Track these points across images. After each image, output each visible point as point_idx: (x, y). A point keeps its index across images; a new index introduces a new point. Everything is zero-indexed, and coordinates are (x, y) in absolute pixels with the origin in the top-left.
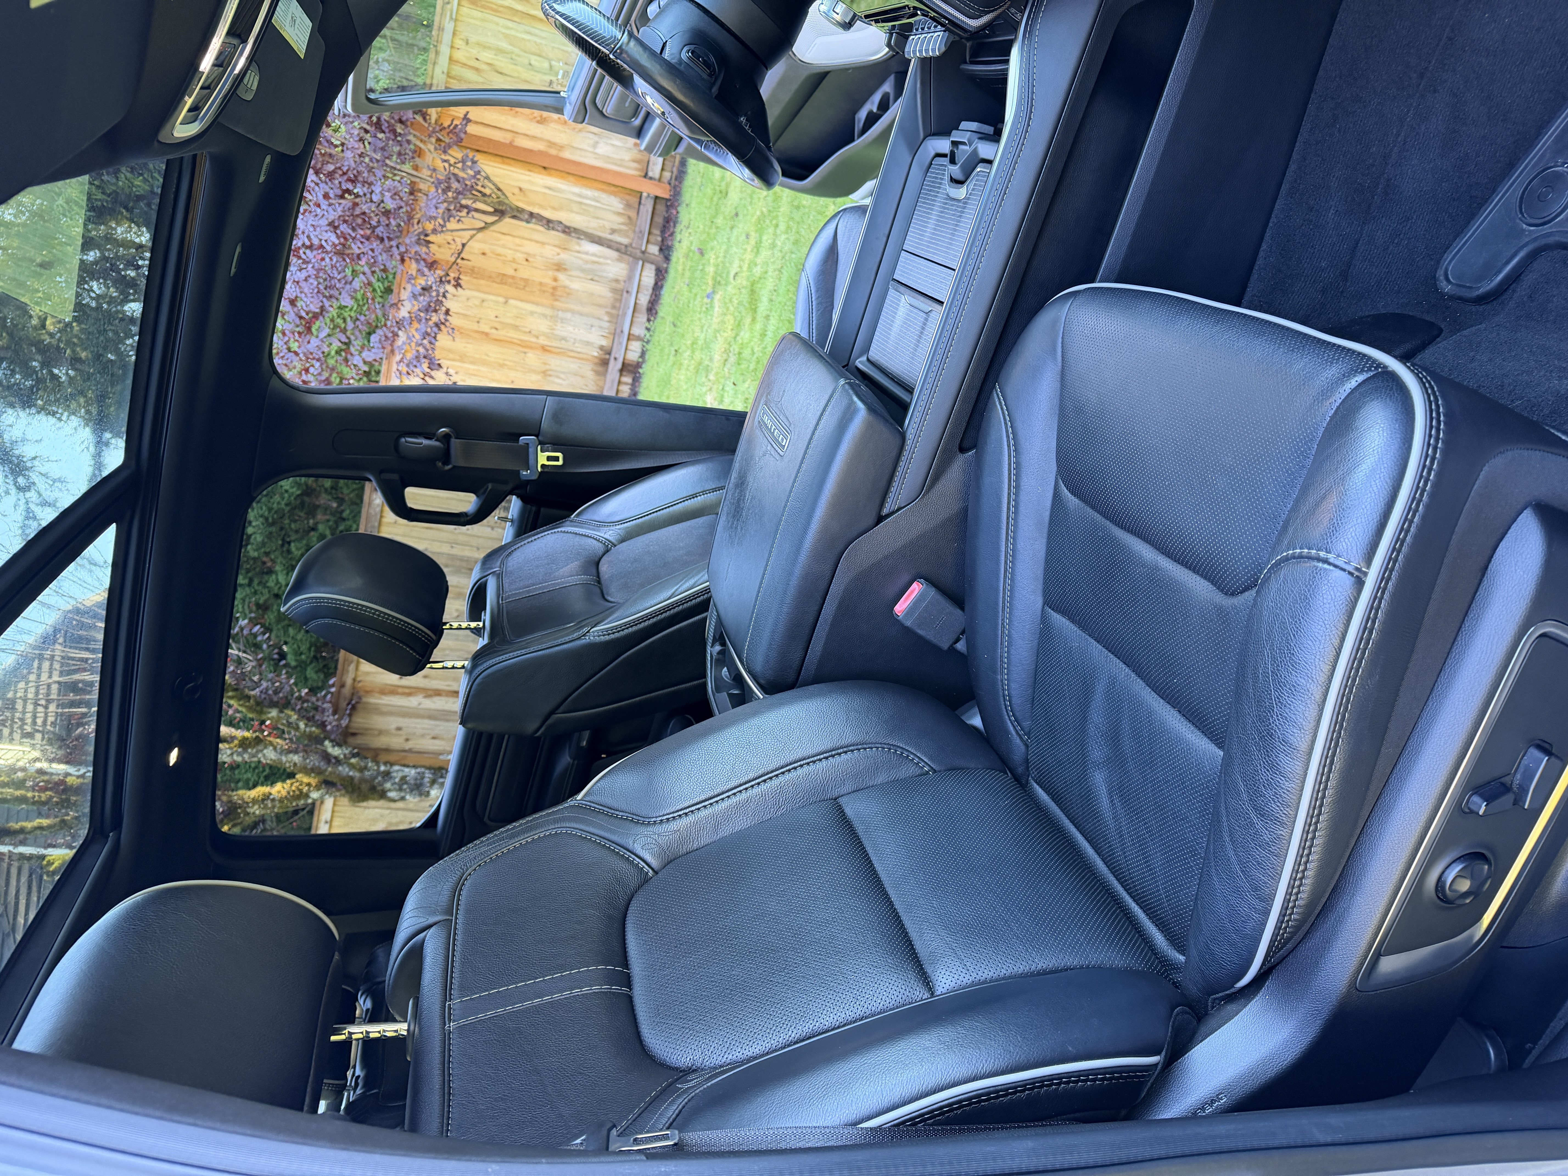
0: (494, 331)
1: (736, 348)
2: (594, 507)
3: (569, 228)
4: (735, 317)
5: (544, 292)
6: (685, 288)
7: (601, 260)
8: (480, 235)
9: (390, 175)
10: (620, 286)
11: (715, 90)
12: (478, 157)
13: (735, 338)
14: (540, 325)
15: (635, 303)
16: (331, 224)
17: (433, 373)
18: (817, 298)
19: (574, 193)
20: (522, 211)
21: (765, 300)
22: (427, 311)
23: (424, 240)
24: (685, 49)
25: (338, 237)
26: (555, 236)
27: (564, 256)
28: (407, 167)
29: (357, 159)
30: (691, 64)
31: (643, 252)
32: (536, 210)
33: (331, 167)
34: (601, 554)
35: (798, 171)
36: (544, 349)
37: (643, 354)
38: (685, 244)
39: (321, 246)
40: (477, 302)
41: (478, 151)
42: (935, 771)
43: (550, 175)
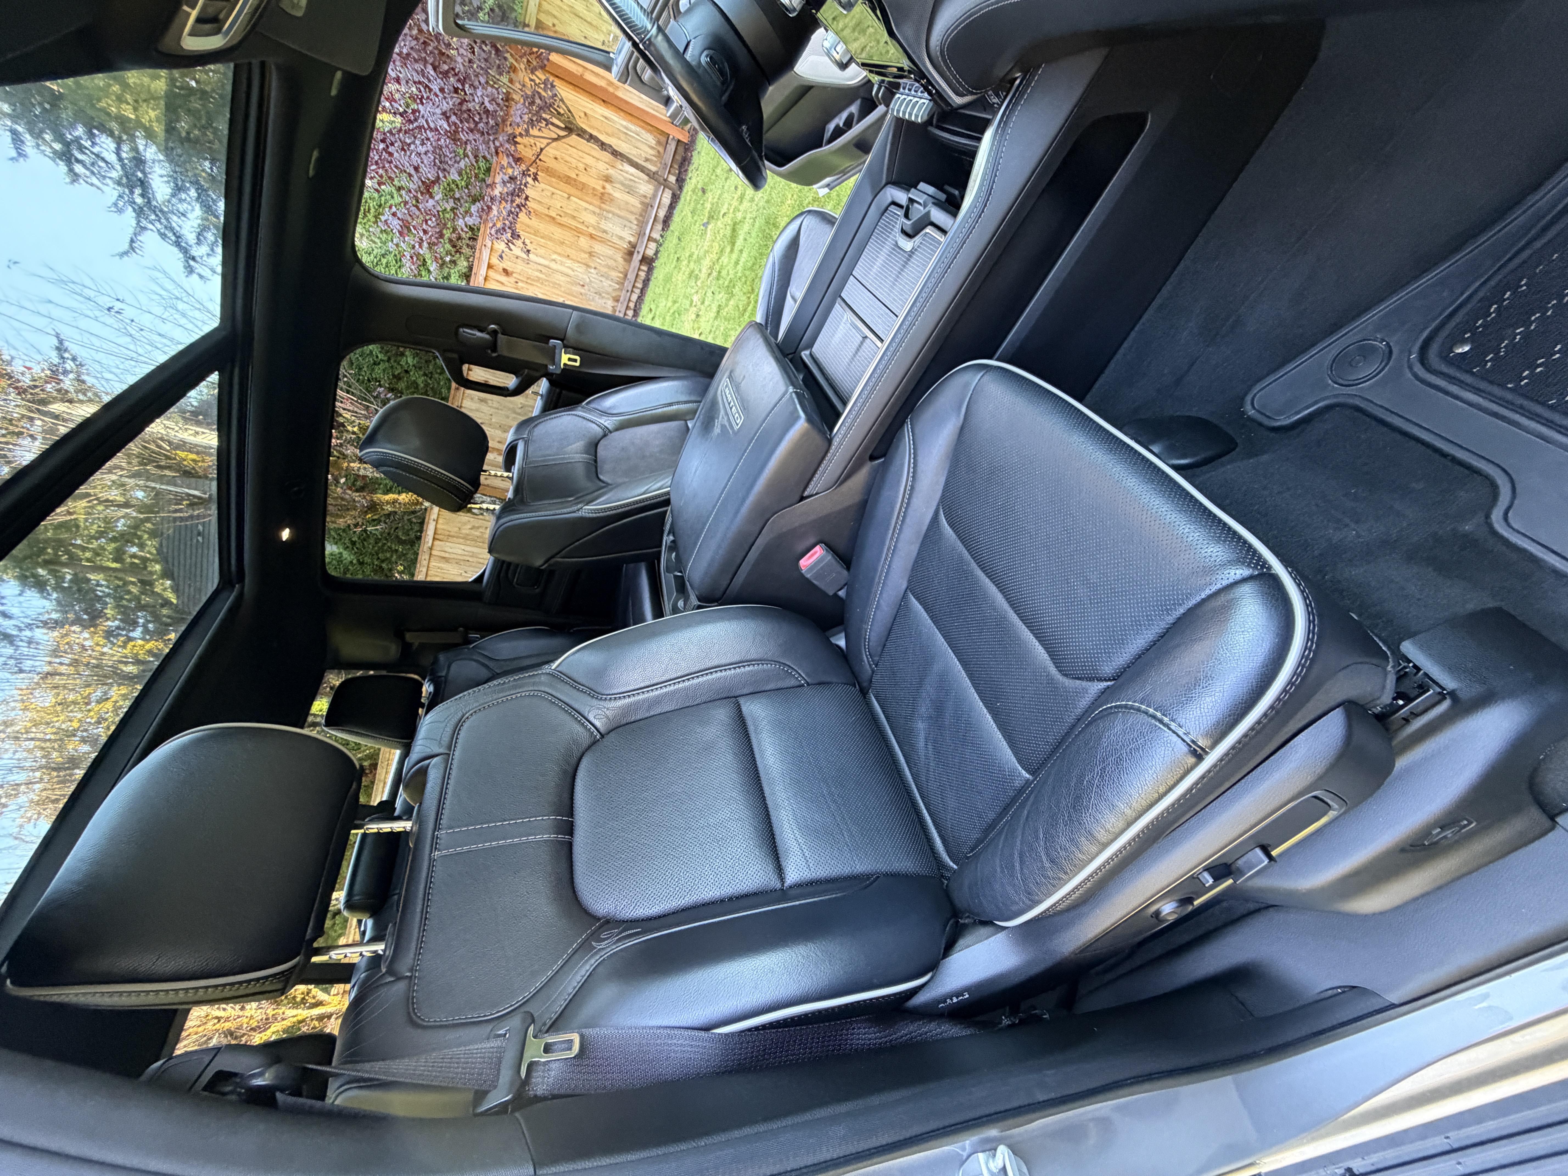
0: (558, 217)
1: (717, 267)
2: (599, 400)
3: (616, 151)
4: (720, 245)
5: (595, 195)
6: (690, 215)
7: (636, 180)
8: (554, 144)
9: (491, 83)
10: (647, 201)
11: (725, 98)
12: (557, 83)
13: (718, 260)
14: (591, 219)
15: (656, 215)
16: (444, 114)
17: (514, 241)
18: (778, 276)
19: (622, 125)
20: (585, 132)
21: (741, 237)
22: (512, 195)
23: (512, 139)
24: (705, 53)
25: (449, 125)
26: (606, 156)
27: (611, 171)
28: (505, 79)
29: (466, 64)
30: (709, 70)
31: (665, 180)
32: (595, 133)
33: (446, 67)
34: (600, 437)
35: (779, 159)
36: (591, 236)
37: (657, 253)
38: (694, 181)
39: (437, 130)
40: (549, 194)
41: (557, 77)
42: (808, 684)
43: (608, 108)
